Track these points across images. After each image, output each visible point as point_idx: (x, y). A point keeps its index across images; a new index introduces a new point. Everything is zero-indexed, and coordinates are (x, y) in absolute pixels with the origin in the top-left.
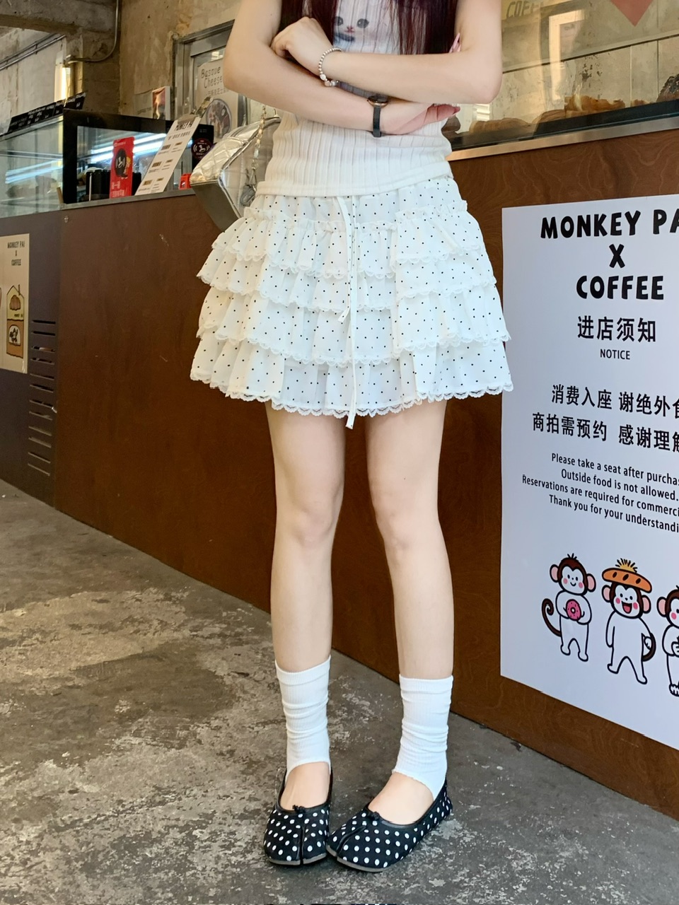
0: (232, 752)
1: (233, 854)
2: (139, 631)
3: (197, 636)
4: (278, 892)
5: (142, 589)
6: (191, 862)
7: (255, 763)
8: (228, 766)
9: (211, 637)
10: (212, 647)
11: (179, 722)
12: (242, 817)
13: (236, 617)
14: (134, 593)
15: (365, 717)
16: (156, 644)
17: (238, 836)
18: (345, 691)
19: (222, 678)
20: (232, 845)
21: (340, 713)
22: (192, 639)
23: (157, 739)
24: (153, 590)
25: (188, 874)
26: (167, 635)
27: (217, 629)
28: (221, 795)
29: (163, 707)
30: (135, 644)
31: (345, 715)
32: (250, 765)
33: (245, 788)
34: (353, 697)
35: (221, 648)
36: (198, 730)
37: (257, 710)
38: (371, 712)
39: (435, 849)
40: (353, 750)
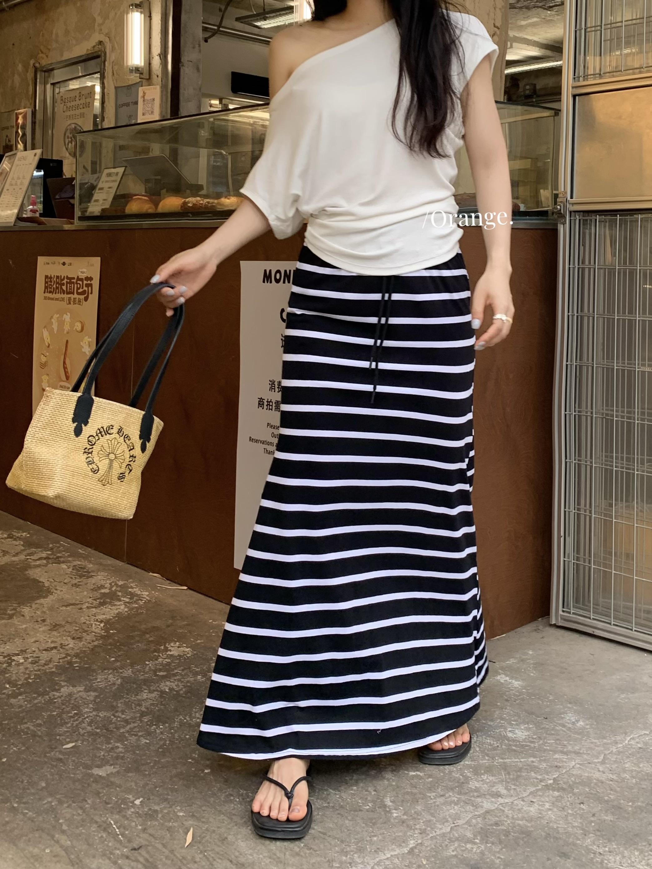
0: (44, 621)
1: (37, 666)
3: (30, 559)
4: (61, 681)
6: (9, 670)
7: (58, 625)
8: (40, 627)
9: (40, 559)
10: (39, 566)
11: (10, 606)
12: (45, 650)
13: (59, 547)
15: (142, 600)
17: (41, 658)
18: (132, 588)
19: (43, 582)
20: (38, 662)
21: (124, 599)
22: (26, 561)
25: (7, 675)
26: (7, 559)
27: (44, 555)
28: (33, 640)
31: (127, 600)
32: (55, 626)
33: (50, 637)
34: (137, 591)
35: (46, 565)
36: (23, 610)
37: (63, 599)
38: (148, 598)
39: (166, 660)
40: (129, 617)
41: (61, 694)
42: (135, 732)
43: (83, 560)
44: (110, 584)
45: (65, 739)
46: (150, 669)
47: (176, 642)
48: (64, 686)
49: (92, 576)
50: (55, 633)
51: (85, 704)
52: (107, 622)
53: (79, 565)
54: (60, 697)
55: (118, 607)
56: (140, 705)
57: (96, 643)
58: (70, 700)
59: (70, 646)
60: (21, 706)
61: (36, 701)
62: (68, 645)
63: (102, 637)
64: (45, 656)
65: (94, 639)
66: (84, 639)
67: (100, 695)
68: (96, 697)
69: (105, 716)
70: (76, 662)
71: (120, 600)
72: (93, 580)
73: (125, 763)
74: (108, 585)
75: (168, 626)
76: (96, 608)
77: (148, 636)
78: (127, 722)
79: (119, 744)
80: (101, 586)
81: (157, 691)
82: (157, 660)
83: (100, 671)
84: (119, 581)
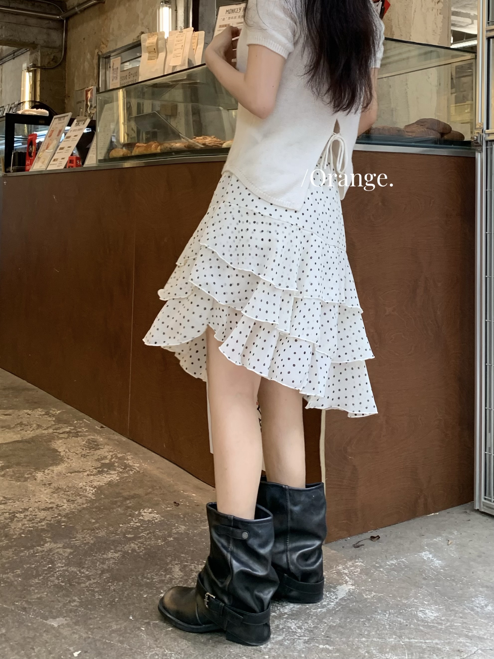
0: (50, 484)
1: (33, 523)
2: (23, 430)
3: (57, 432)
4: (48, 537)
5: (33, 409)
6: (10, 526)
7: (60, 489)
8: (45, 490)
9: (64, 433)
10: (61, 438)
11: (28, 471)
12: (44, 510)
13: (81, 424)
14: (28, 411)
15: (132, 471)
16: (30, 436)
17: (37, 517)
18: (128, 460)
19: (60, 452)
20: (33, 520)
22: (52, 434)
23: (13, 477)
24: (39, 409)
25: (6, 529)
26: (39, 432)
27: (68, 430)
28: (37, 501)
29: (22, 465)
30: (19, 436)
31: (121, 470)
32: (57, 490)
33: (50, 499)
34: (130, 463)
35: (66, 439)
36: (37, 475)
37: (71, 466)
38: (137, 469)
39: (137, 524)
40: (117, 485)
41: (44, 549)
42: (92, 587)
43: (96, 435)
44: (112, 456)
45: (34, 590)
46: (121, 532)
47: (149, 508)
48: (48, 542)
49: (99, 449)
50: (55, 495)
51: (60, 559)
52: (99, 488)
53: (92, 439)
54: (42, 552)
55: (111, 476)
56: (103, 563)
57: (85, 506)
58: (49, 555)
59: (64, 507)
60: (9, 558)
61: (22, 554)
62: (62, 506)
63: (91, 501)
64: (42, 514)
65: (84, 502)
66: (76, 502)
67: (73, 552)
68: (71, 554)
69: (72, 571)
70: (64, 522)
71: (115, 470)
72: (98, 452)
73: (76, 616)
74: (109, 457)
75: (146, 495)
76: (94, 475)
77: (128, 502)
78: (88, 578)
79: (76, 598)
80: (104, 457)
81: (121, 551)
82: (129, 523)
83: (80, 531)
84: (119, 453)
